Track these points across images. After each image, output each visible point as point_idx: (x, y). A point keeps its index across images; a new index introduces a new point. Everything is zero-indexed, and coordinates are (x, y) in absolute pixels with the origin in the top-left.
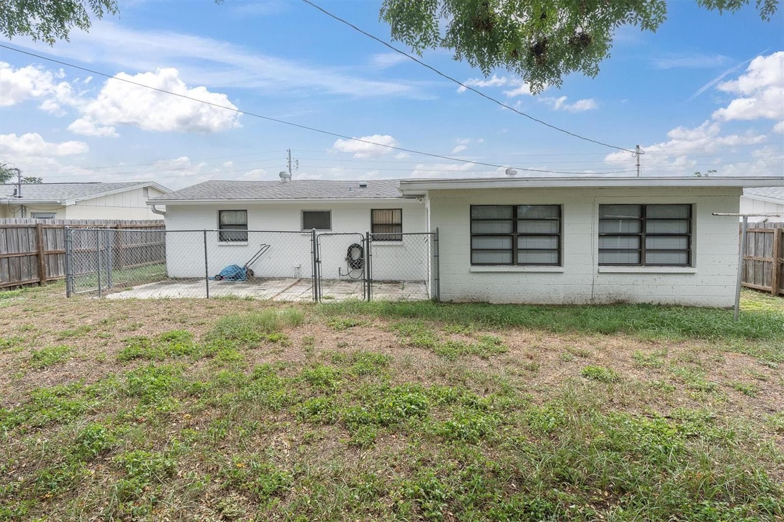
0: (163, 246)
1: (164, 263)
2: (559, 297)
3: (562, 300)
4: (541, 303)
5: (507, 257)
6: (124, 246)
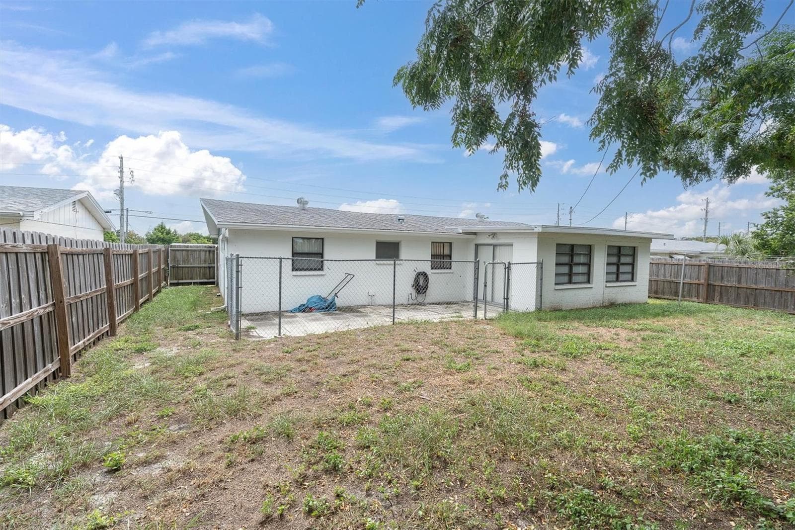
2: (591, 303)
5: (567, 279)
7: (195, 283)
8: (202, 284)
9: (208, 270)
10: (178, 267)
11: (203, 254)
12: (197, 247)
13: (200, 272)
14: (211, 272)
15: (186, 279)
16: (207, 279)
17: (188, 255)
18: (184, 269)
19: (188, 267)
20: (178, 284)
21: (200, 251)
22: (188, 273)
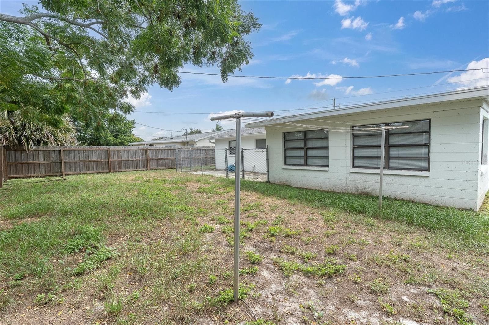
0: (214, 158)
1: (215, 163)
2: (326, 186)
3: (328, 188)
4: (316, 188)
5: (302, 161)
6: (209, 157)
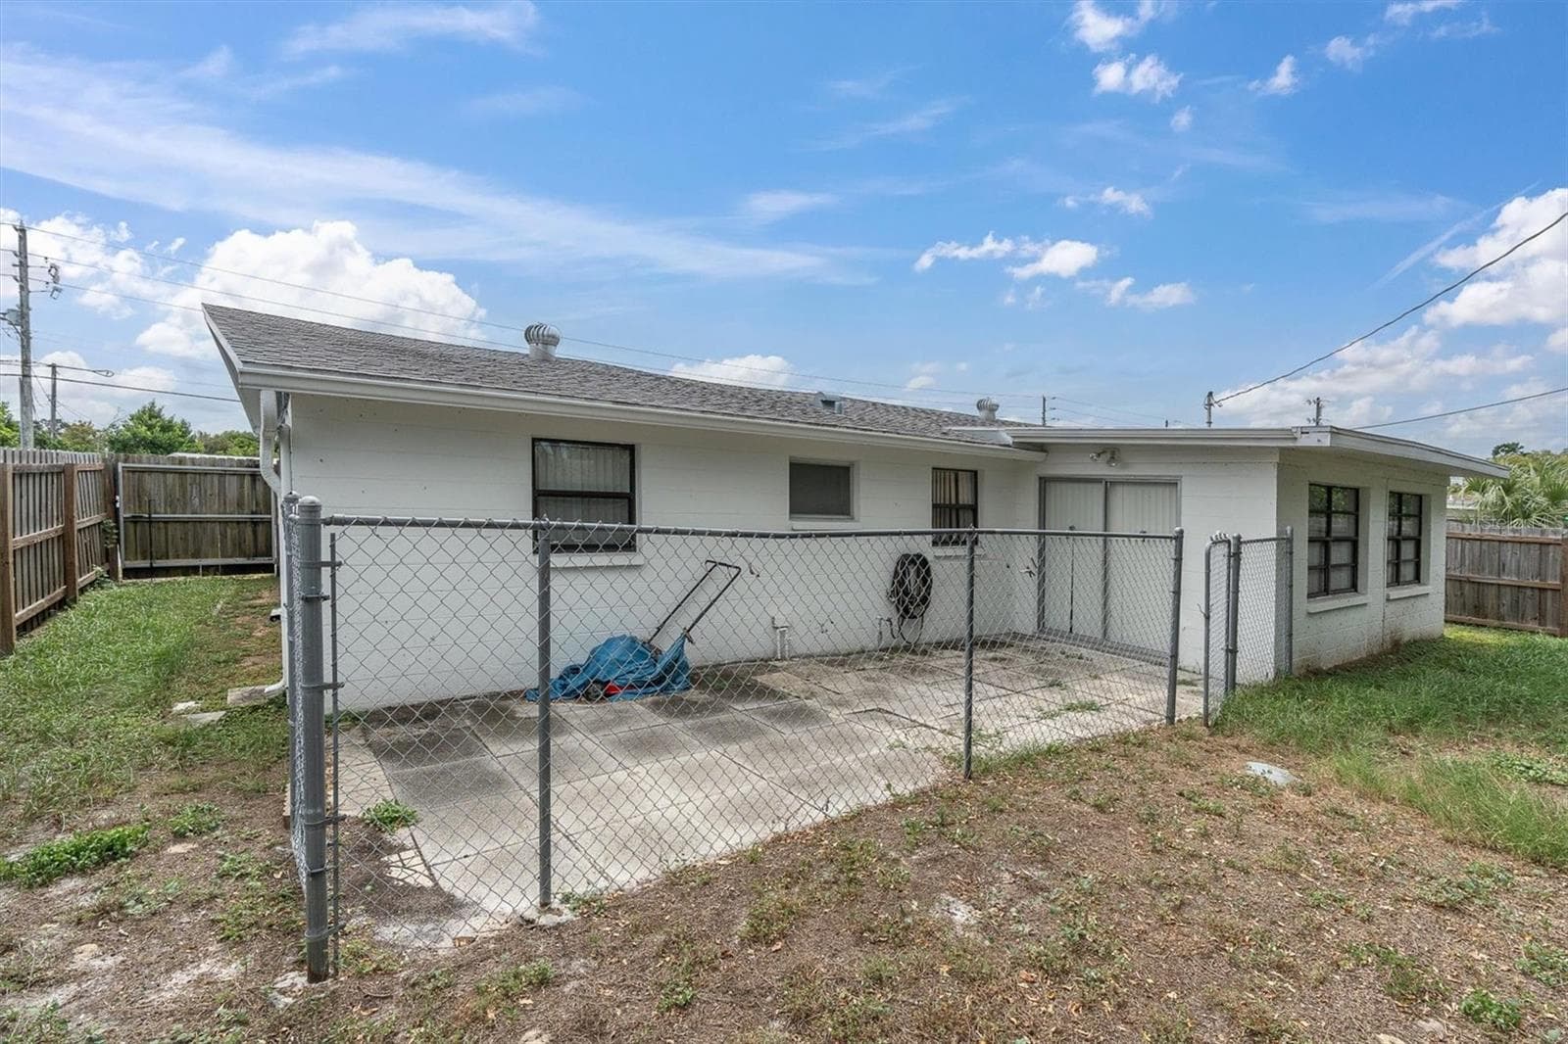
2: (1365, 645)
3: (1366, 650)
7: (207, 569)
8: (228, 570)
9: (249, 530)
10: (150, 521)
11: (232, 483)
12: (214, 463)
13: (224, 535)
14: (261, 538)
15: (178, 557)
16: (248, 557)
17: (182, 485)
18: (170, 526)
19: (185, 522)
20: (152, 572)
21: (222, 475)
22: (185, 539)
